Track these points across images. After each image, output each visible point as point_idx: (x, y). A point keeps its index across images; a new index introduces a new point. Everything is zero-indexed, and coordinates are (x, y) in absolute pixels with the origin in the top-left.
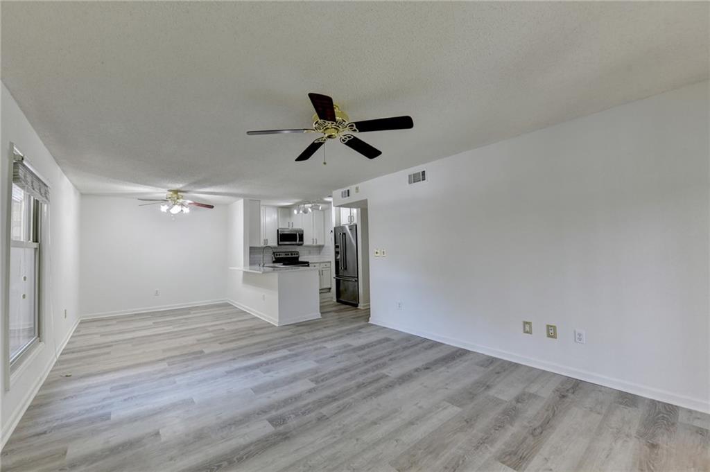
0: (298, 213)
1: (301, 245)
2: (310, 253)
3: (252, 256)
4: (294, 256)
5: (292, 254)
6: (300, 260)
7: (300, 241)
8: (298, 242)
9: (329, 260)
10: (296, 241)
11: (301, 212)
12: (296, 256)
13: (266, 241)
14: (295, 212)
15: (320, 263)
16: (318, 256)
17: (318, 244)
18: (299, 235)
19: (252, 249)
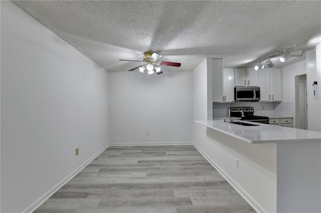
0: (260, 68)
1: (257, 101)
2: (263, 108)
3: (215, 110)
4: (248, 111)
5: (247, 110)
6: (255, 114)
7: (256, 97)
8: (255, 98)
9: (291, 116)
10: (253, 97)
11: (263, 67)
12: (251, 111)
13: (224, 98)
14: (256, 68)
15: (280, 119)
16: (273, 111)
17: (275, 100)
18: (256, 91)
19: (214, 103)
